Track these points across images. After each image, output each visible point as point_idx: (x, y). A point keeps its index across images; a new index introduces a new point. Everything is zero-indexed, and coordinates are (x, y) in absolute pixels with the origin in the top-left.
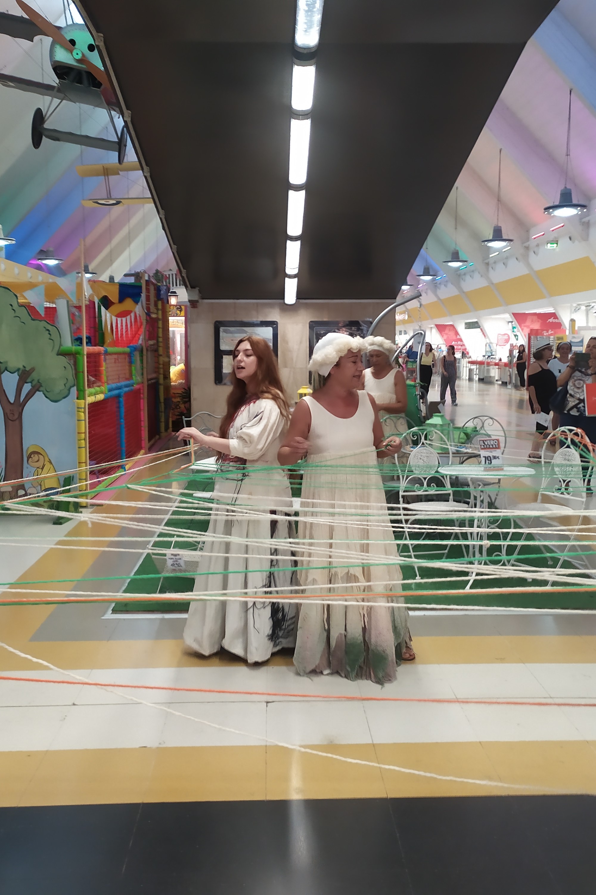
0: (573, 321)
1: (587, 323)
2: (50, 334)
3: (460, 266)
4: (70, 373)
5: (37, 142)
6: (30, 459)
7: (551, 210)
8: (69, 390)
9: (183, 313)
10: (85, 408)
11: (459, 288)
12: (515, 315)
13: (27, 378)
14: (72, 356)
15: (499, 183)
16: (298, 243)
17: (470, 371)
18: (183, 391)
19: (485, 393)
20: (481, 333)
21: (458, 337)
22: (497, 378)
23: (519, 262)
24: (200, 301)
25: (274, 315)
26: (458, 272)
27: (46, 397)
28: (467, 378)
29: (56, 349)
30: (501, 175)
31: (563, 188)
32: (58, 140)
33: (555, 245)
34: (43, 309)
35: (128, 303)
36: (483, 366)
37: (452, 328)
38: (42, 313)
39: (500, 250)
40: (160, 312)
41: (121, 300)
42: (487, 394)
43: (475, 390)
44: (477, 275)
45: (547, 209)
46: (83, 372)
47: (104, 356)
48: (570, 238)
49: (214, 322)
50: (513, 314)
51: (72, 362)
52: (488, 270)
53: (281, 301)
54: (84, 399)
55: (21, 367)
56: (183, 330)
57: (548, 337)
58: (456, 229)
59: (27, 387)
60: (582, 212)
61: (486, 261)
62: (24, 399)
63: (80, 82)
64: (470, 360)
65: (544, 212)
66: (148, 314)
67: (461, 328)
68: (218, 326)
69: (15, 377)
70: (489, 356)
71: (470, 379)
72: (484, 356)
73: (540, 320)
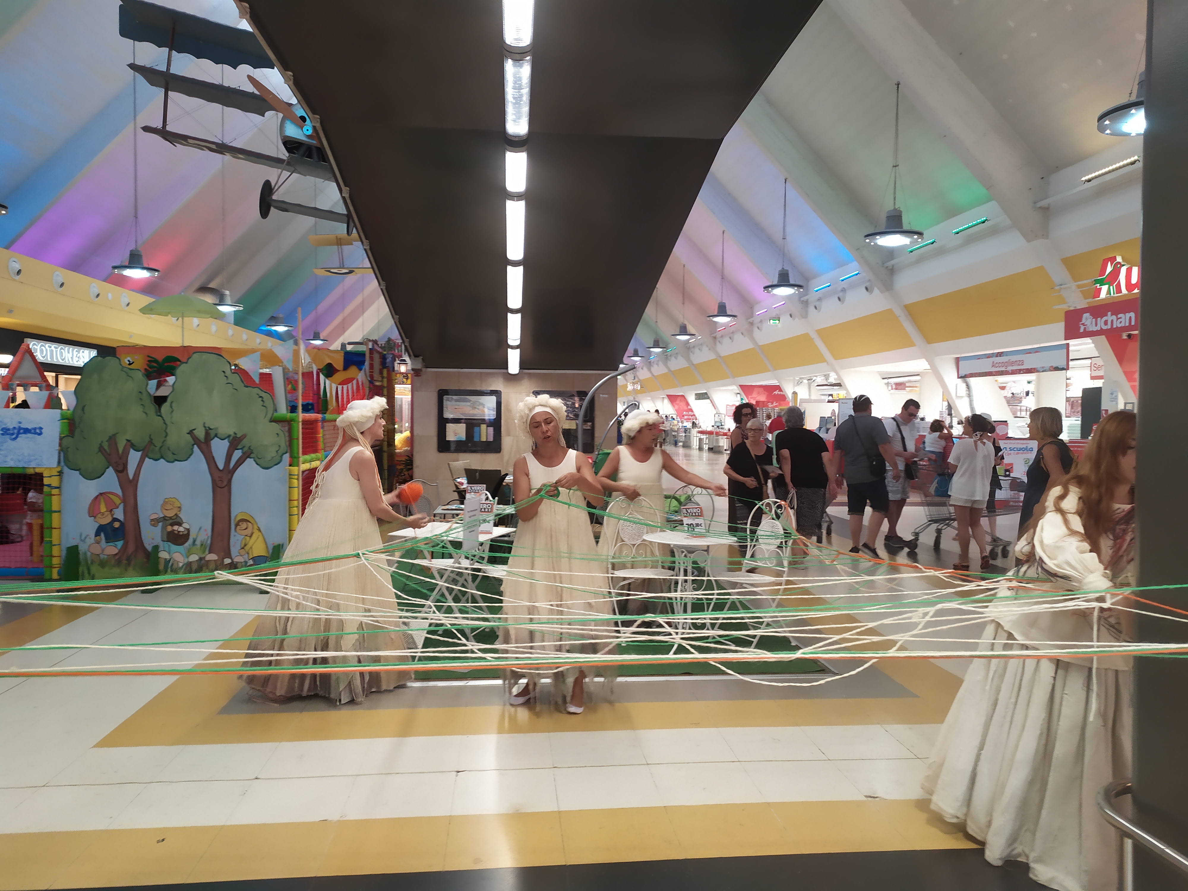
0: (795, 393)
1: (810, 395)
2: (262, 401)
3: (689, 340)
4: (283, 441)
5: (264, 212)
6: (238, 527)
7: (770, 289)
8: (281, 456)
9: (409, 381)
10: (298, 475)
11: (688, 359)
12: (741, 386)
13: (238, 445)
14: (288, 423)
15: (723, 262)
16: (519, 316)
17: (701, 440)
18: (407, 458)
19: (714, 462)
20: (711, 404)
21: (689, 407)
22: (725, 448)
23: (745, 337)
24: (424, 369)
25: (498, 385)
26: (688, 345)
27: (257, 464)
28: (697, 447)
29: (269, 416)
30: (724, 255)
31: (780, 269)
32: (286, 210)
33: (777, 322)
34: (258, 376)
35: (353, 371)
36: (712, 435)
37: (683, 398)
38: (257, 380)
39: (725, 325)
40: (385, 380)
41: (346, 368)
42: (716, 464)
43: (704, 459)
44: (705, 349)
45: (766, 288)
46: (298, 439)
47: (322, 423)
48: (791, 316)
49: (437, 390)
50: (740, 386)
51: (287, 428)
52: (715, 344)
53: (505, 371)
54: (298, 466)
55: (232, 433)
56: (409, 397)
57: (773, 408)
58: (683, 304)
59: (237, 454)
60: (799, 291)
61: (714, 335)
62: (234, 466)
63: (310, 156)
64: (700, 430)
65: (764, 291)
66: (371, 382)
67: (691, 399)
68: (442, 394)
69: (226, 444)
70: (718, 427)
71: (700, 449)
72: (713, 426)
73: (766, 392)
